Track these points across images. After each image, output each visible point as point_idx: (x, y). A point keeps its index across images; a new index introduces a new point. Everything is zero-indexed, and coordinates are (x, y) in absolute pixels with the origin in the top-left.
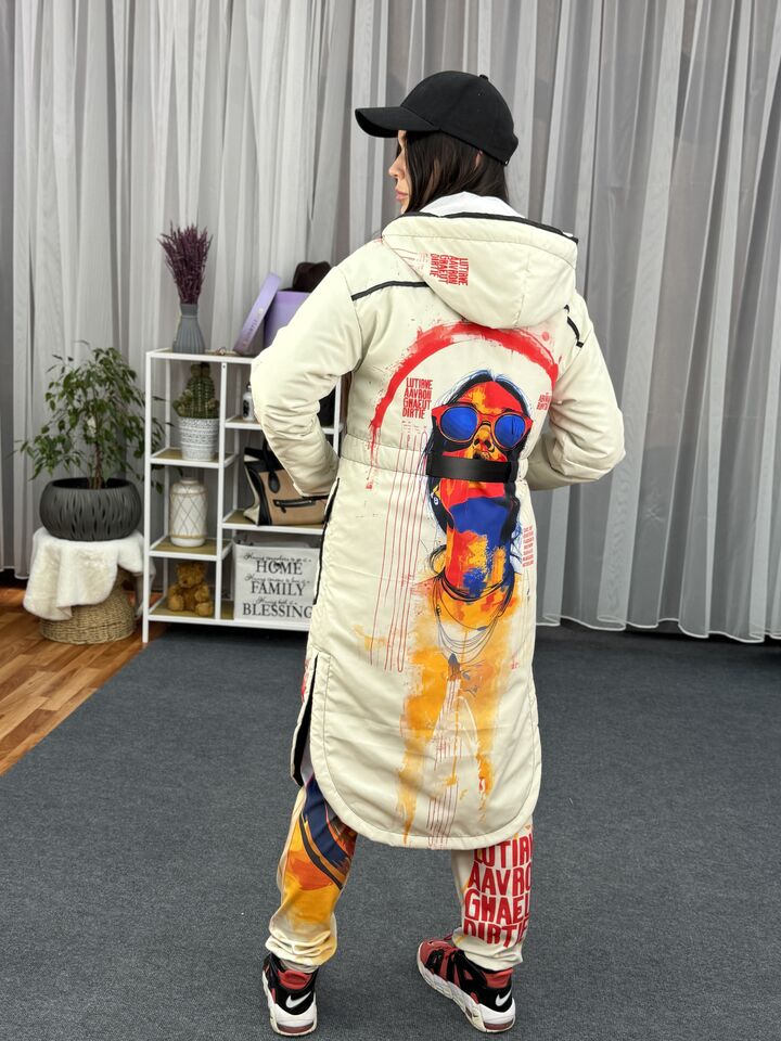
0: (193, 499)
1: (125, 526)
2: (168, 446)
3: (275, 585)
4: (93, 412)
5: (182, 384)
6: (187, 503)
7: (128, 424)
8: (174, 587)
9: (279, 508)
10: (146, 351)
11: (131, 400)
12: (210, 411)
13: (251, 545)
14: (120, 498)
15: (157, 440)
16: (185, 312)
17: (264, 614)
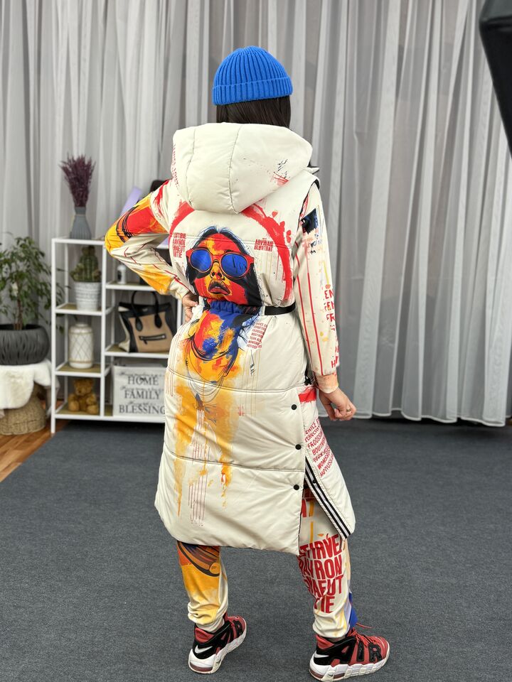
0: (85, 336)
1: (39, 355)
2: (67, 302)
3: (140, 392)
4: (16, 280)
5: (76, 261)
6: (80, 339)
7: (39, 287)
8: (72, 396)
9: (142, 342)
10: (51, 238)
11: (42, 271)
12: (96, 277)
13: (124, 366)
14: (35, 336)
15: (59, 297)
16: (77, 212)
17: (133, 412)
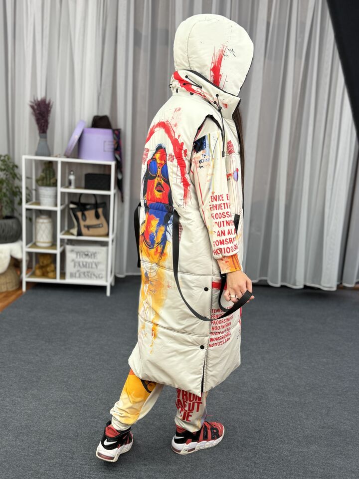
0: (46, 224)
1: (15, 237)
2: (34, 200)
3: (85, 264)
5: (40, 171)
6: (43, 226)
7: (14, 189)
8: (38, 265)
9: (86, 229)
11: (16, 178)
13: (73, 245)
14: (11, 224)
15: (28, 197)
16: (41, 137)
17: (80, 277)
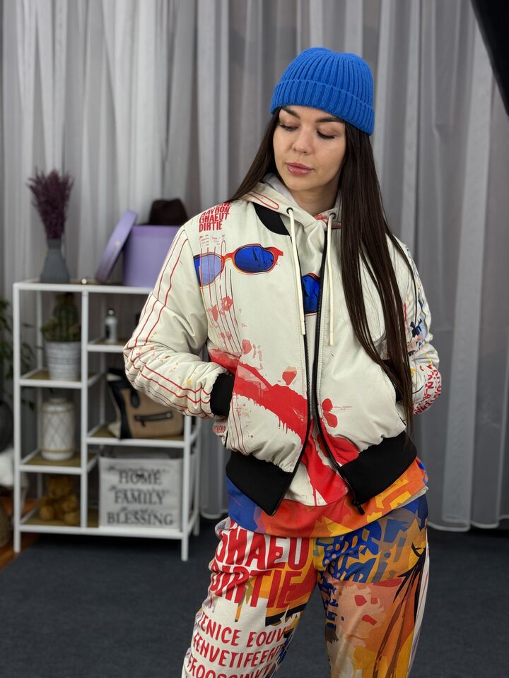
2: (40, 367)
5: (51, 313)
8: (44, 498)
9: (139, 424)
12: (73, 336)
13: (115, 457)
15: (26, 362)
16: (50, 246)
17: (126, 522)
